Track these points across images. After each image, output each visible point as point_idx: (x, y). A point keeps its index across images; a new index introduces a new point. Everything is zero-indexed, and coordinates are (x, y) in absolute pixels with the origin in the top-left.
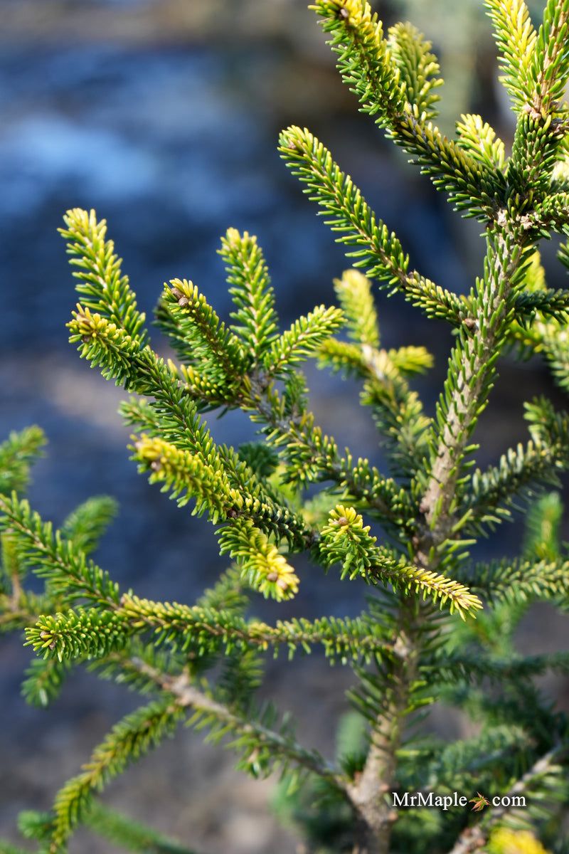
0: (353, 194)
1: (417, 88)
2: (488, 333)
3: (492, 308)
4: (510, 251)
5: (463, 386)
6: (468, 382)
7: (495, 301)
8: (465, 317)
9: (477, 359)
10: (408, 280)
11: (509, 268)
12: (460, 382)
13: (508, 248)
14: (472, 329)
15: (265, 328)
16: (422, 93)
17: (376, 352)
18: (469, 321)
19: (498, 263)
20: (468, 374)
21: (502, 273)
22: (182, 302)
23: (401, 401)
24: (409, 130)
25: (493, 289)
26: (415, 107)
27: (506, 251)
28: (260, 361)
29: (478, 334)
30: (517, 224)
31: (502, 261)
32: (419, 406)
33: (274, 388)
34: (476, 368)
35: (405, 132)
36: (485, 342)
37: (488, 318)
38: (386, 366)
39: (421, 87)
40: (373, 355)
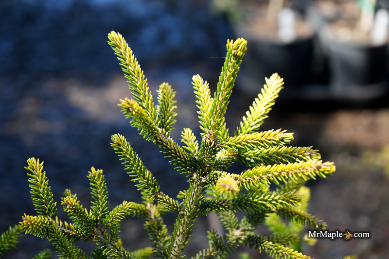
0: (139, 161)
1: (166, 119)
2: (189, 217)
3: (191, 208)
4: (198, 189)
5: (179, 235)
6: (181, 233)
7: (192, 206)
8: (181, 211)
9: (185, 226)
10: (158, 196)
11: (197, 194)
12: (178, 233)
13: (197, 187)
14: (183, 215)
15: (104, 208)
16: (168, 121)
17: (152, 205)
18: (182, 212)
19: (193, 192)
20: (181, 231)
21: (195, 196)
22: (68, 207)
23: (160, 228)
24: (161, 140)
25: (191, 201)
26: (164, 129)
27: (196, 189)
28: (101, 222)
29: (186, 217)
30: (201, 180)
31: (194, 192)
32: (166, 230)
33: (106, 232)
34: (184, 229)
35: (159, 141)
36: (188, 220)
37: (189, 212)
38: (155, 212)
39: (168, 119)
40: (151, 207)
